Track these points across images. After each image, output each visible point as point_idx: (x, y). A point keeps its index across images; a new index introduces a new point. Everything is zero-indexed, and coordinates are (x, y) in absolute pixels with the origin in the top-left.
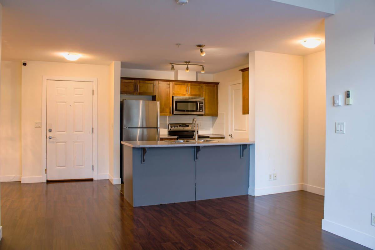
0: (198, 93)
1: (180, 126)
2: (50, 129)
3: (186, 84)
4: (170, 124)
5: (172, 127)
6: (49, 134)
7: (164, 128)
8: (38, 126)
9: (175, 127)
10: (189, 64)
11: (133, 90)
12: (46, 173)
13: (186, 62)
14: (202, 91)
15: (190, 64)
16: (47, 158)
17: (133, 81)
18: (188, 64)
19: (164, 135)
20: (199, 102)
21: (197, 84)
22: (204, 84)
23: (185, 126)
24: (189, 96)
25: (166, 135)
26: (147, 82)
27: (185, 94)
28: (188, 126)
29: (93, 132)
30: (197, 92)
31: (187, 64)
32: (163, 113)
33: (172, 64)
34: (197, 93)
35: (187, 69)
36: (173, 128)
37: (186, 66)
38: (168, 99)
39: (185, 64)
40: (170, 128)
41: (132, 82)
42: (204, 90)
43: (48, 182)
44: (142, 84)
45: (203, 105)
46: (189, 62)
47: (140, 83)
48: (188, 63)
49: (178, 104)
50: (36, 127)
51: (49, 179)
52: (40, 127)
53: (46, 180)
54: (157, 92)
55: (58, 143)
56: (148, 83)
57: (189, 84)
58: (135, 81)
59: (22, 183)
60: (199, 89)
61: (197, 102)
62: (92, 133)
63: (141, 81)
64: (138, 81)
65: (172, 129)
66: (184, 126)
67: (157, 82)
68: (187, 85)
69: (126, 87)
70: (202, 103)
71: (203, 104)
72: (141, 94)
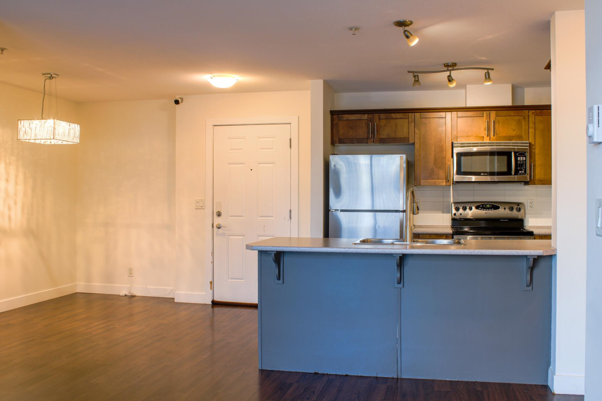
0: (515, 132)
1: (477, 208)
2: (219, 211)
3: (485, 114)
4: (455, 203)
5: (457, 209)
6: (218, 221)
7: (443, 212)
8: (200, 207)
9: (465, 209)
10: (453, 70)
11: (366, 134)
12: (212, 287)
13: (447, 65)
14: (527, 127)
15: (455, 68)
16: (213, 262)
17: (366, 117)
18: (451, 68)
19: (443, 227)
20: (515, 153)
21: (512, 113)
22: (531, 112)
23: (491, 208)
24: (493, 140)
25: (447, 227)
26: (393, 115)
27: (483, 137)
28: (497, 208)
29: (290, 218)
30: (514, 130)
31: (449, 69)
32: (432, 179)
33: (413, 72)
34: (513, 133)
35: (450, 79)
36: (461, 211)
37: (448, 73)
38: (441, 149)
39: (446, 69)
40: (454, 211)
41: (363, 118)
42: (531, 125)
43: (215, 304)
44: (384, 121)
45: (526, 160)
46: (454, 65)
47: (379, 119)
48: (451, 66)
49: (463, 158)
50: (197, 208)
51: (217, 299)
52: (202, 208)
53: (211, 300)
54: (417, 136)
55: (231, 237)
56: (396, 118)
57: (493, 114)
58: (370, 116)
59: (176, 301)
60: (519, 122)
61: (511, 153)
62: (289, 220)
63: (382, 116)
64: (376, 115)
65: (458, 213)
66: (489, 208)
67: (417, 115)
68: (487, 115)
69: (352, 128)
70: (523, 154)
71: (525, 156)
72: (383, 141)
